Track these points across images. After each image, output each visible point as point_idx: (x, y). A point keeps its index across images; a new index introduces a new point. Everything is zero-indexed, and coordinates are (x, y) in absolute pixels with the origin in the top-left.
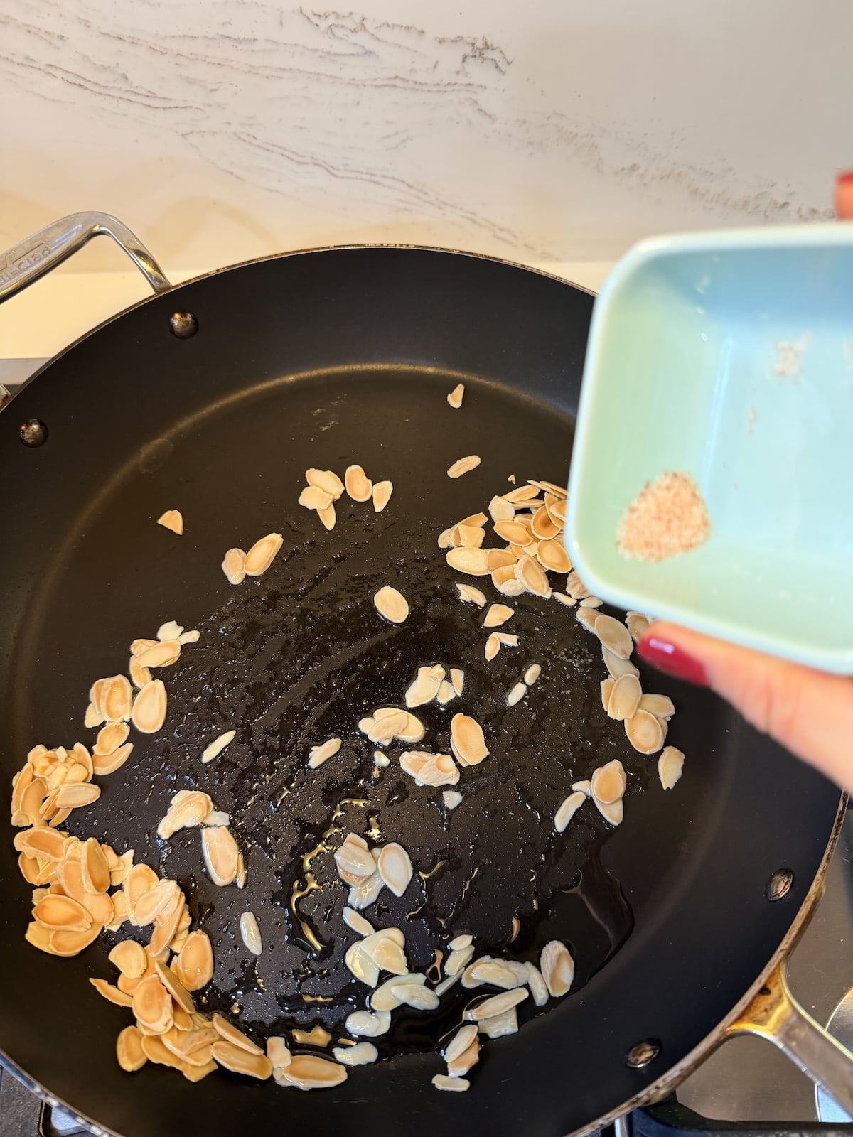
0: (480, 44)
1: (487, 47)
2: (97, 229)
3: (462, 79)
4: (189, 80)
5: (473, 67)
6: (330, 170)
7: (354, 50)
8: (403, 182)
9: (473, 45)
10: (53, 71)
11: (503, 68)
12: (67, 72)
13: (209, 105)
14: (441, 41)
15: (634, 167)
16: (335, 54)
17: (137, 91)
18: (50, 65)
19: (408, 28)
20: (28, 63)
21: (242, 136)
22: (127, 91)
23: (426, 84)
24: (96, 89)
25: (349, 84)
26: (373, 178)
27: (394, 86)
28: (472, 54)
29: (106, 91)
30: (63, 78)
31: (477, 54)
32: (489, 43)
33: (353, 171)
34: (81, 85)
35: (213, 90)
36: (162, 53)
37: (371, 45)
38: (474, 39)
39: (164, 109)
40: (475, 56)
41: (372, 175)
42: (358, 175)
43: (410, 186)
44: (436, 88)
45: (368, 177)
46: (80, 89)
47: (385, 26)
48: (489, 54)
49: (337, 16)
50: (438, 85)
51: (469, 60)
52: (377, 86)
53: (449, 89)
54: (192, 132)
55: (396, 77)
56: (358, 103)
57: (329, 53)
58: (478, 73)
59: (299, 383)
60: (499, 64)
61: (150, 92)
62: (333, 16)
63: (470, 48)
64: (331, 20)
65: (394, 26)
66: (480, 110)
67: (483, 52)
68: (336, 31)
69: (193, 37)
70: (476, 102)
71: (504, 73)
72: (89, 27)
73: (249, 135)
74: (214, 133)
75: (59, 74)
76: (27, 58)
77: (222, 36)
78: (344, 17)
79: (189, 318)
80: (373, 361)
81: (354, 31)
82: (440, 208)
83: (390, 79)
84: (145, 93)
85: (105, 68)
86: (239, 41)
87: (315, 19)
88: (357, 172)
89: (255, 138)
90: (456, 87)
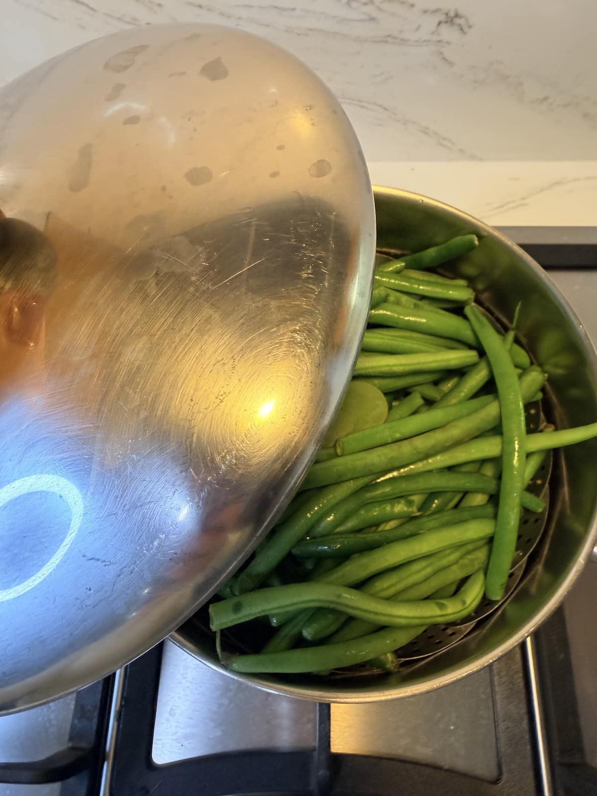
0: (452, 14)
1: (457, 15)
3: (435, 38)
5: (444, 28)
7: (363, 17)
8: (382, 106)
9: (447, 14)
11: (466, 30)
14: (425, 12)
15: (546, 99)
16: (349, 20)
23: (409, 40)
25: (355, 40)
26: (360, 103)
27: (387, 42)
28: (444, 20)
31: (449, 20)
32: (459, 13)
33: (346, 98)
36: (228, 17)
37: (375, 14)
38: (449, 10)
40: (447, 22)
43: (385, 109)
44: (416, 44)
48: (458, 21)
50: (418, 41)
51: (442, 24)
52: (375, 42)
53: (425, 44)
55: (389, 36)
56: (359, 53)
57: (344, 19)
58: (447, 33)
60: (464, 28)
63: (445, 16)
66: (444, 58)
67: (453, 19)
69: (252, 7)
70: (441, 53)
71: (465, 33)
77: (272, 6)
82: (404, 124)
83: (384, 37)
86: (283, 9)
90: (430, 43)
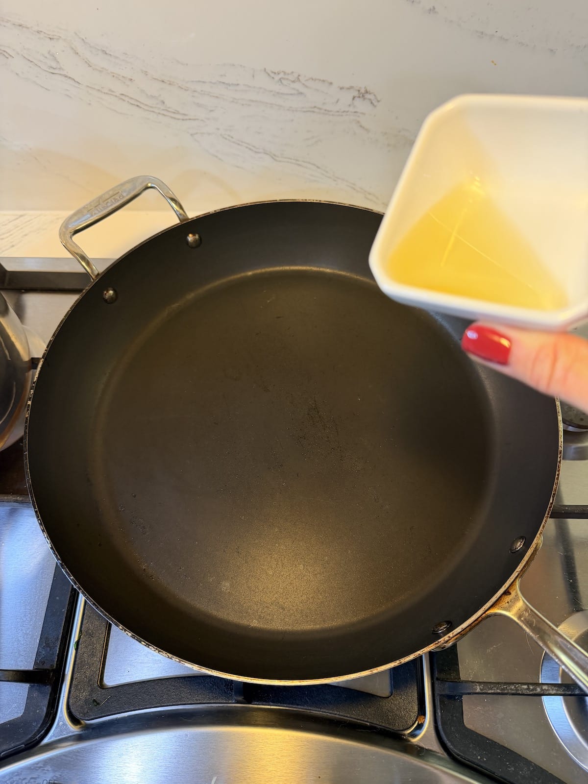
0: (363, 91)
1: (367, 92)
2: (149, 185)
3: (351, 109)
4: (199, 105)
5: (358, 102)
6: (273, 157)
7: (293, 92)
8: (314, 165)
9: (359, 91)
10: (123, 97)
11: (375, 104)
12: (131, 98)
13: (208, 119)
14: (341, 88)
16: (282, 94)
17: (169, 110)
18: (122, 94)
19: (324, 81)
20: (111, 92)
21: (226, 136)
22: (163, 110)
23: (331, 111)
24: (146, 108)
25: (288, 110)
26: (298, 162)
27: (313, 112)
28: (357, 96)
29: (152, 109)
30: (128, 102)
31: (361, 95)
32: (368, 90)
33: (286, 158)
34: (138, 106)
35: (212, 111)
36: (185, 90)
37: (302, 89)
38: (360, 88)
39: (183, 120)
40: (360, 97)
41: (297, 160)
42: (290, 160)
43: (318, 167)
44: (338, 114)
45: (294, 161)
46: (137, 107)
47: (311, 80)
48: (367, 96)
49: (285, 73)
50: (338, 112)
51: (356, 99)
52: (304, 112)
53: (345, 114)
54: (197, 133)
55: (315, 107)
56: (292, 120)
57: (278, 93)
58: (361, 106)
59: (254, 276)
60: (373, 102)
61: (176, 110)
62: (283, 73)
63: (357, 93)
64: (281, 75)
65: (315, 80)
66: (361, 126)
67: (364, 95)
68: (283, 81)
69: (204, 82)
70: (358, 122)
71: (375, 106)
72: (147, 75)
73: (229, 136)
74: (209, 134)
75: (126, 99)
76: (110, 90)
77: (220, 82)
78: (288, 74)
79: (197, 237)
80: (296, 265)
81: (293, 82)
82: (335, 181)
83: (311, 108)
84: (173, 111)
85: (152, 97)
86: (229, 85)
87: (272, 75)
88: (289, 158)
89: (232, 138)
90: (348, 113)
